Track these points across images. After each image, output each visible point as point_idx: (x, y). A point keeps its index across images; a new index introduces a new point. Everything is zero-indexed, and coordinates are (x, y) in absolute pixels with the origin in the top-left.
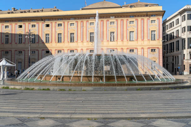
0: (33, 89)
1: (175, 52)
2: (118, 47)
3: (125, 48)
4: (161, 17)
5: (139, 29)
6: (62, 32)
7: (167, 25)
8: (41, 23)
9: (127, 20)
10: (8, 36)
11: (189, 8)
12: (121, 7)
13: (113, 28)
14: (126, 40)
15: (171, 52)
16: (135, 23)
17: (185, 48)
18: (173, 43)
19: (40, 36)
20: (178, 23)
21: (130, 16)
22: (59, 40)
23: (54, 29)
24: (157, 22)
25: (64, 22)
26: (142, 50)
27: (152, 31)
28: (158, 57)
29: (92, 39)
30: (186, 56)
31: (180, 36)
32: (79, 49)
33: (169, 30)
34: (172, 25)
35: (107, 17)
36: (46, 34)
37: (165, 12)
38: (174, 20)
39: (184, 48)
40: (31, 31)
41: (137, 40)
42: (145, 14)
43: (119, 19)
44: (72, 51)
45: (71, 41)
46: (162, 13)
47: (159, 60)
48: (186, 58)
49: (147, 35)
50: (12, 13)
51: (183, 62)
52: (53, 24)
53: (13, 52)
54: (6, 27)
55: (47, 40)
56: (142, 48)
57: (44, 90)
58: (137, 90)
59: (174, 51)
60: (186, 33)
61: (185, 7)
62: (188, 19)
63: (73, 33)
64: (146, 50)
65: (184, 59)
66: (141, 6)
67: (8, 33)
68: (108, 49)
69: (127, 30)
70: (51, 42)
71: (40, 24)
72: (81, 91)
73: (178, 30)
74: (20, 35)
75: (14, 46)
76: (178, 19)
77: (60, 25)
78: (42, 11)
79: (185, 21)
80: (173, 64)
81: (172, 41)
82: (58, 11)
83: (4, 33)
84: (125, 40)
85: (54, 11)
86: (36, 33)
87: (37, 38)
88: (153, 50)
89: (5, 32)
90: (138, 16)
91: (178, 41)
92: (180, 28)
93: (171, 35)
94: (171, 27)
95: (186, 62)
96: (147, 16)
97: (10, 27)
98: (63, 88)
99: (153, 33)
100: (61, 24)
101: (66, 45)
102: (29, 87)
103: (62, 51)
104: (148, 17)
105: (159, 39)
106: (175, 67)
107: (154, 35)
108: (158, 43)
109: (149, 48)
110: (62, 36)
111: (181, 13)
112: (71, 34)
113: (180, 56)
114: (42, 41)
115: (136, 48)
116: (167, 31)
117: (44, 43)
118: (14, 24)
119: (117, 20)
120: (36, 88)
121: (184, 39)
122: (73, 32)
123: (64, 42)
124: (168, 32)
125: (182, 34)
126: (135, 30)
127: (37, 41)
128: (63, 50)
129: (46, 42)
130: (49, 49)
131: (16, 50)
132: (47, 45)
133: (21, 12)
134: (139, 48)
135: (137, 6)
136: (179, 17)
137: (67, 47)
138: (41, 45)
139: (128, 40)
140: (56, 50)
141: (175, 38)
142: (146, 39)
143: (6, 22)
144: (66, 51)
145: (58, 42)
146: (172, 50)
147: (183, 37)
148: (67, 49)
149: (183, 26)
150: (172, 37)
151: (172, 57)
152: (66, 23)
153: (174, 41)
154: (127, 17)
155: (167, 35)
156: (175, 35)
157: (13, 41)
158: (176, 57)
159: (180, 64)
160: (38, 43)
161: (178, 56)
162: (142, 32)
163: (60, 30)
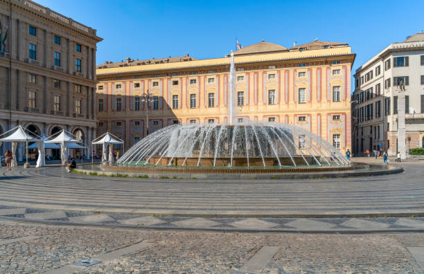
0: (126, 176)
1: (375, 120)
2: (280, 114)
3: (291, 115)
4: (349, 65)
5: (314, 85)
6: (196, 92)
7: (363, 77)
8: (165, 79)
9: (295, 70)
10: (120, 99)
11: (396, 47)
12: (288, 51)
13: (272, 84)
14: (293, 102)
15: (369, 119)
16: (307, 76)
17: (389, 114)
18: (372, 105)
19: (165, 98)
20: (379, 73)
21: (299, 65)
22: (193, 104)
23: (186, 88)
24: (342, 73)
25: (199, 77)
26: (319, 117)
27: (334, 87)
28: (344, 128)
29: (240, 102)
30: (390, 125)
31: (381, 93)
32: (222, 117)
33: (365, 84)
34: (369, 76)
35: (263, 68)
36: (174, 96)
37: (355, 55)
38: (373, 68)
39: (387, 112)
40: (150, 92)
41: (310, 101)
42: (323, 60)
43: (283, 70)
44: (211, 121)
45: (210, 106)
46: (351, 58)
47: (346, 132)
48: (391, 129)
49: (327, 93)
50: (126, 65)
51: (386, 135)
52: (184, 80)
53: (128, 123)
54: (118, 86)
55: (175, 104)
56: (319, 114)
57: (140, 177)
58: (272, 178)
59: (372, 119)
60: (391, 88)
61: (390, 47)
62: (395, 66)
63: (213, 94)
64: (324, 117)
65: (388, 130)
66: (317, 47)
67: (120, 95)
68: (265, 116)
69: (294, 86)
70: (181, 108)
71: (165, 81)
72: (190, 179)
73: (379, 85)
74: (137, 98)
75: (129, 114)
76: (379, 67)
77: (193, 81)
78: (168, 61)
79: (390, 70)
80: (371, 138)
81: (370, 102)
82: (191, 60)
83: (115, 96)
84: (291, 102)
85: (185, 60)
86: (159, 95)
87: (160, 102)
88: (336, 117)
89: (116, 94)
90: (313, 64)
91: (379, 102)
92: (381, 82)
93: (368, 92)
94: (368, 79)
95: (391, 135)
96: (326, 63)
97: (123, 86)
98: (164, 174)
99: (336, 90)
100: (195, 80)
101: (202, 112)
102: (121, 173)
103: (197, 121)
104: (328, 66)
105: (345, 100)
106: (374, 144)
107: (338, 92)
108: (345, 106)
109: (329, 114)
110: (197, 98)
111: (383, 57)
112: (210, 94)
113: (381, 125)
114: (168, 105)
115: (309, 115)
116: (361, 86)
117: (170, 109)
118: (128, 82)
119: (279, 72)
120: (131, 174)
121: (389, 98)
122: (212, 92)
123: (199, 107)
124: (364, 87)
125: (386, 90)
126: (307, 86)
127: (160, 106)
128: (198, 119)
129: (174, 107)
130: (178, 117)
131: (131, 121)
132: (175, 112)
133: (139, 64)
134: (314, 114)
135: (310, 47)
136: (381, 63)
137: (203, 115)
138: (166, 112)
139: (295, 103)
140: (187, 119)
141: (374, 96)
142: (324, 99)
143: (117, 79)
144: (202, 121)
145: (191, 107)
146: (369, 117)
147: (387, 95)
148: (204, 117)
149: (386, 78)
150: (369, 95)
151: (369, 128)
152: (202, 78)
153: (373, 101)
154: (294, 65)
155: (363, 93)
156: (374, 92)
157: (127, 106)
158: (375, 127)
159: (381, 139)
160: (162, 108)
161: (379, 127)
162: (319, 89)
163: (193, 89)
